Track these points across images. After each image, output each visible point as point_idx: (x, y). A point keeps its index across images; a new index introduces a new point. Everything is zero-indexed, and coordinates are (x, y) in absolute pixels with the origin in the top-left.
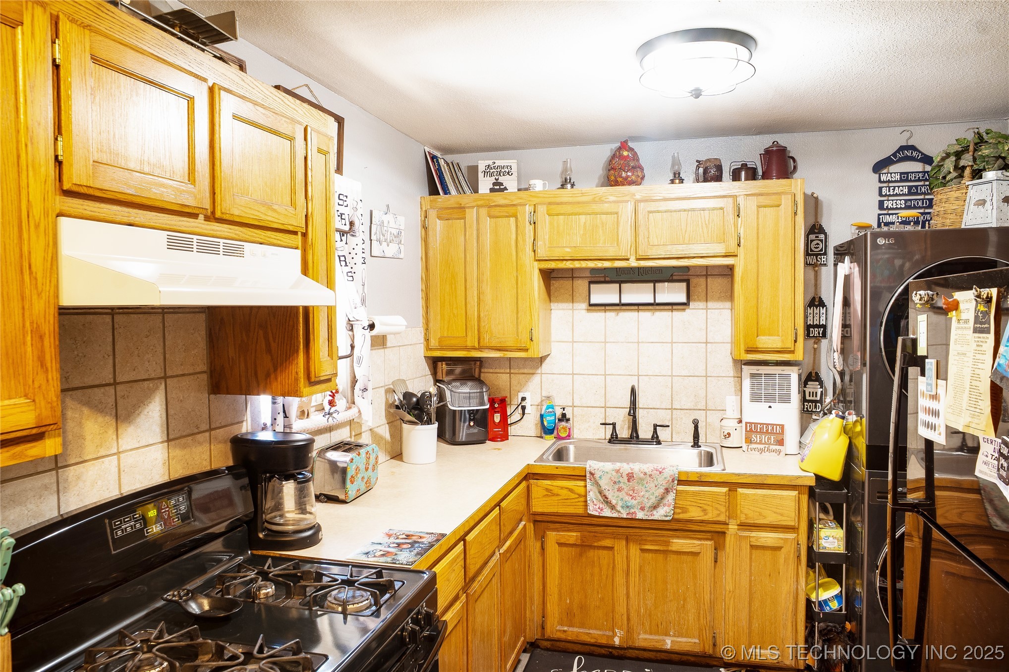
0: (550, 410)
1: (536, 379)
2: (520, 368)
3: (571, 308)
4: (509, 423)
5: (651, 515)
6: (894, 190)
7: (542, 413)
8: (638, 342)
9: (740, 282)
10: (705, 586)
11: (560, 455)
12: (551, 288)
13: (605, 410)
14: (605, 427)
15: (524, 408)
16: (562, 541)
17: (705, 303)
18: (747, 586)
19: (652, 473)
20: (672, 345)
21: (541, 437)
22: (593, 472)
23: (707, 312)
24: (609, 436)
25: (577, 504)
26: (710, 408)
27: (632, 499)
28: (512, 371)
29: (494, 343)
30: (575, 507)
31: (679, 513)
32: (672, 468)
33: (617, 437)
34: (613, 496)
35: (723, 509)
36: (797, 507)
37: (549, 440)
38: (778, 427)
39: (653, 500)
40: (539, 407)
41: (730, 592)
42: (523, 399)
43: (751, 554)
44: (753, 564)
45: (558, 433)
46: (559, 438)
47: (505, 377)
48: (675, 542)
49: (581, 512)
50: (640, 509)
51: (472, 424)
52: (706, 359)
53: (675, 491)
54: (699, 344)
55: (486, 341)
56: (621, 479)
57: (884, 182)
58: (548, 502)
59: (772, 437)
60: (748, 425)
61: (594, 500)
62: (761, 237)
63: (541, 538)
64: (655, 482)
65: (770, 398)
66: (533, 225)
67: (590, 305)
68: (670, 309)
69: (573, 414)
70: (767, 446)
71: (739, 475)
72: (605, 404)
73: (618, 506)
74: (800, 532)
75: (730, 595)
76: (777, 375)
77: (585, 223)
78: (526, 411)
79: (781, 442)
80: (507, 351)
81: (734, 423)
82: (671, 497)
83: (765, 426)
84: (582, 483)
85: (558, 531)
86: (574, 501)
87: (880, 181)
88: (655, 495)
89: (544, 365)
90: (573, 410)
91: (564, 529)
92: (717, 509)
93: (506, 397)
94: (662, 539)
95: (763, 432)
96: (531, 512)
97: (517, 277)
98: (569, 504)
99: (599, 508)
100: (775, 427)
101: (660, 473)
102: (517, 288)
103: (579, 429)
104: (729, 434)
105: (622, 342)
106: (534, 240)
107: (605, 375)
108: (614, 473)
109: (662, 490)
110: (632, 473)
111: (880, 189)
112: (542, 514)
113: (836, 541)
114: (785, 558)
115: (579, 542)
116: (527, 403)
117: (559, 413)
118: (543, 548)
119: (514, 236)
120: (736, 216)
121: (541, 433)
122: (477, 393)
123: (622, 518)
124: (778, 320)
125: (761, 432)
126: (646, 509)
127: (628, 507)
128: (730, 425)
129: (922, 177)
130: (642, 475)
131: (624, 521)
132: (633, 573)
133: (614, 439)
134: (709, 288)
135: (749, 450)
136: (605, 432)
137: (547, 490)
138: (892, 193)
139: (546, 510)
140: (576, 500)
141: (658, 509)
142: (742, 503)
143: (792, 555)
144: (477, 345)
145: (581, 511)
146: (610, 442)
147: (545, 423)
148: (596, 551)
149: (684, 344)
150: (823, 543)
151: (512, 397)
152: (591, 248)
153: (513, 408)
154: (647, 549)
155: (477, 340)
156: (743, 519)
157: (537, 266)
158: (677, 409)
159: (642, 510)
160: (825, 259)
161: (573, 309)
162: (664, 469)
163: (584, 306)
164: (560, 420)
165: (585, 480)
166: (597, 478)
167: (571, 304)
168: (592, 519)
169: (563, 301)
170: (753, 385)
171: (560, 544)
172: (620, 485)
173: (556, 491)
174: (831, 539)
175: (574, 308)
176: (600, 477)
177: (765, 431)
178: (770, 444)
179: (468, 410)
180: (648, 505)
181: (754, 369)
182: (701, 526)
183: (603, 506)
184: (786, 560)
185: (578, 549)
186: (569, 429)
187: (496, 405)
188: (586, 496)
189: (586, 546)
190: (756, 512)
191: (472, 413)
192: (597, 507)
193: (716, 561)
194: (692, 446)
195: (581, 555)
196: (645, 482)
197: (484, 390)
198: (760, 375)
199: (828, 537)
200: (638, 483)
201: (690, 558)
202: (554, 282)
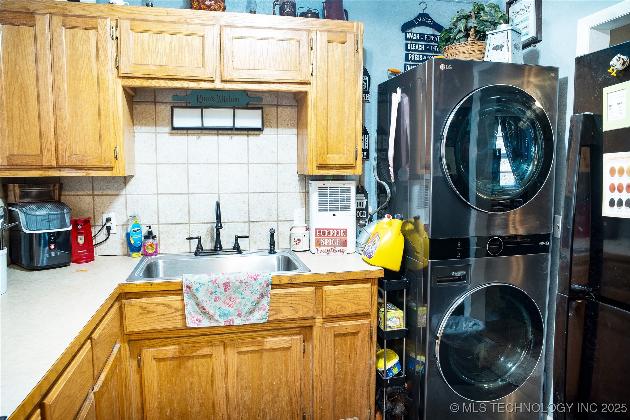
0: (137, 229)
1: (120, 201)
2: (103, 190)
3: (155, 131)
4: (94, 244)
5: (248, 320)
6: (415, 46)
7: (129, 231)
8: (218, 164)
9: (312, 107)
10: (295, 375)
11: (150, 271)
12: (134, 112)
13: (189, 226)
14: (190, 242)
15: (109, 228)
16: (160, 356)
17: (276, 129)
18: (332, 370)
19: (248, 281)
20: (248, 166)
21: (129, 255)
22: (190, 285)
23: (277, 137)
24: (194, 249)
25: (174, 318)
26: (281, 220)
27: (229, 307)
28: (95, 193)
29: (75, 162)
30: (172, 321)
31: (273, 315)
32: (265, 274)
33: (202, 250)
34: (211, 306)
35: (311, 306)
36: (370, 297)
37: (137, 258)
38: (342, 231)
39: (249, 306)
40: (125, 226)
41: (317, 376)
42: (108, 220)
43: (335, 341)
44: (337, 350)
45: (145, 250)
46: (146, 254)
47: (88, 199)
48: (268, 341)
49: (178, 326)
50: (237, 315)
51: (52, 247)
52: (277, 178)
53: (269, 295)
54: (272, 165)
55: (65, 159)
56: (218, 289)
57: (409, 40)
58: (143, 320)
59: (337, 240)
60: (318, 231)
61: (192, 312)
62: (330, 69)
63: (138, 357)
64: (251, 289)
65: (334, 208)
66: (115, 40)
67: (174, 128)
68: (246, 134)
69: (159, 231)
70: (333, 247)
71: (324, 274)
72: (189, 221)
73: (216, 316)
74: (372, 317)
75: (317, 379)
76: (340, 188)
77: (171, 43)
78: (111, 231)
79: (344, 244)
80: (90, 170)
81: (303, 231)
82: (265, 301)
83: (331, 231)
84: (178, 297)
85: (155, 347)
86: (171, 315)
87: (407, 39)
88: (251, 301)
89: (128, 186)
90: (159, 227)
91: (160, 344)
92: (306, 307)
93: (90, 218)
94: (257, 340)
95: (330, 236)
96: (125, 333)
97: (99, 93)
98: (166, 319)
99: (197, 320)
100: (339, 231)
101: (255, 280)
102: (99, 104)
103: (165, 245)
104: (299, 240)
105: (203, 164)
106: (117, 56)
107: (188, 194)
108: (211, 284)
109: (257, 296)
110: (229, 283)
111: (407, 44)
112: (138, 333)
113: (398, 320)
114: (361, 340)
115: (177, 355)
116: (112, 224)
117: (145, 230)
118: (139, 366)
119: (94, 51)
120: (310, 48)
121: (128, 251)
122: (57, 214)
123: (220, 326)
124: (344, 140)
125: (328, 236)
126: (243, 315)
127: (225, 315)
128: (300, 232)
129: (434, 39)
130: (238, 284)
131: (222, 329)
132: (231, 375)
133: (199, 252)
134: (279, 116)
135: (319, 252)
136: (190, 246)
137: (142, 308)
138: (414, 49)
139: (141, 329)
140: (173, 315)
141: (254, 314)
142: (327, 299)
143: (367, 338)
144: (54, 164)
145: (178, 324)
146: (196, 254)
147: (132, 242)
148: (195, 361)
149: (258, 165)
150: (389, 323)
151: (96, 218)
152: (177, 67)
153: (98, 229)
154: (244, 352)
155: (54, 159)
156: (327, 312)
157: (120, 83)
158: (253, 222)
159: (240, 316)
160: (368, 97)
161: (156, 133)
162: (258, 275)
163: (168, 129)
164: (147, 238)
165: (182, 294)
166: (194, 291)
167: (154, 128)
168: (190, 331)
169: (146, 124)
170: (320, 197)
171: (158, 360)
172: (217, 296)
173: (151, 308)
174: (395, 319)
175: (157, 131)
176: (197, 290)
177: (331, 235)
178: (336, 245)
179: (48, 233)
180: (245, 311)
181: (321, 184)
182: (291, 323)
183: (201, 317)
184: (362, 342)
185: (177, 362)
186: (156, 245)
187: (80, 227)
188: (183, 309)
189: (185, 357)
190: (339, 305)
191: (52, 236)
192: (195, 319)
193: (304, 352)
194: (269, 253)
195: (179, 367)
196: (241, 290)
197: (65, 211)
198: (326, 189)
199: (392, 318)
200: (234, 291)
201: (282, 353)
202: (137, 106)
